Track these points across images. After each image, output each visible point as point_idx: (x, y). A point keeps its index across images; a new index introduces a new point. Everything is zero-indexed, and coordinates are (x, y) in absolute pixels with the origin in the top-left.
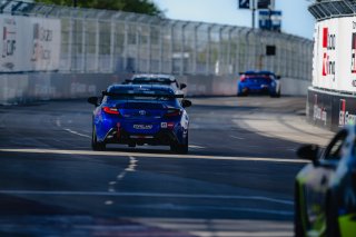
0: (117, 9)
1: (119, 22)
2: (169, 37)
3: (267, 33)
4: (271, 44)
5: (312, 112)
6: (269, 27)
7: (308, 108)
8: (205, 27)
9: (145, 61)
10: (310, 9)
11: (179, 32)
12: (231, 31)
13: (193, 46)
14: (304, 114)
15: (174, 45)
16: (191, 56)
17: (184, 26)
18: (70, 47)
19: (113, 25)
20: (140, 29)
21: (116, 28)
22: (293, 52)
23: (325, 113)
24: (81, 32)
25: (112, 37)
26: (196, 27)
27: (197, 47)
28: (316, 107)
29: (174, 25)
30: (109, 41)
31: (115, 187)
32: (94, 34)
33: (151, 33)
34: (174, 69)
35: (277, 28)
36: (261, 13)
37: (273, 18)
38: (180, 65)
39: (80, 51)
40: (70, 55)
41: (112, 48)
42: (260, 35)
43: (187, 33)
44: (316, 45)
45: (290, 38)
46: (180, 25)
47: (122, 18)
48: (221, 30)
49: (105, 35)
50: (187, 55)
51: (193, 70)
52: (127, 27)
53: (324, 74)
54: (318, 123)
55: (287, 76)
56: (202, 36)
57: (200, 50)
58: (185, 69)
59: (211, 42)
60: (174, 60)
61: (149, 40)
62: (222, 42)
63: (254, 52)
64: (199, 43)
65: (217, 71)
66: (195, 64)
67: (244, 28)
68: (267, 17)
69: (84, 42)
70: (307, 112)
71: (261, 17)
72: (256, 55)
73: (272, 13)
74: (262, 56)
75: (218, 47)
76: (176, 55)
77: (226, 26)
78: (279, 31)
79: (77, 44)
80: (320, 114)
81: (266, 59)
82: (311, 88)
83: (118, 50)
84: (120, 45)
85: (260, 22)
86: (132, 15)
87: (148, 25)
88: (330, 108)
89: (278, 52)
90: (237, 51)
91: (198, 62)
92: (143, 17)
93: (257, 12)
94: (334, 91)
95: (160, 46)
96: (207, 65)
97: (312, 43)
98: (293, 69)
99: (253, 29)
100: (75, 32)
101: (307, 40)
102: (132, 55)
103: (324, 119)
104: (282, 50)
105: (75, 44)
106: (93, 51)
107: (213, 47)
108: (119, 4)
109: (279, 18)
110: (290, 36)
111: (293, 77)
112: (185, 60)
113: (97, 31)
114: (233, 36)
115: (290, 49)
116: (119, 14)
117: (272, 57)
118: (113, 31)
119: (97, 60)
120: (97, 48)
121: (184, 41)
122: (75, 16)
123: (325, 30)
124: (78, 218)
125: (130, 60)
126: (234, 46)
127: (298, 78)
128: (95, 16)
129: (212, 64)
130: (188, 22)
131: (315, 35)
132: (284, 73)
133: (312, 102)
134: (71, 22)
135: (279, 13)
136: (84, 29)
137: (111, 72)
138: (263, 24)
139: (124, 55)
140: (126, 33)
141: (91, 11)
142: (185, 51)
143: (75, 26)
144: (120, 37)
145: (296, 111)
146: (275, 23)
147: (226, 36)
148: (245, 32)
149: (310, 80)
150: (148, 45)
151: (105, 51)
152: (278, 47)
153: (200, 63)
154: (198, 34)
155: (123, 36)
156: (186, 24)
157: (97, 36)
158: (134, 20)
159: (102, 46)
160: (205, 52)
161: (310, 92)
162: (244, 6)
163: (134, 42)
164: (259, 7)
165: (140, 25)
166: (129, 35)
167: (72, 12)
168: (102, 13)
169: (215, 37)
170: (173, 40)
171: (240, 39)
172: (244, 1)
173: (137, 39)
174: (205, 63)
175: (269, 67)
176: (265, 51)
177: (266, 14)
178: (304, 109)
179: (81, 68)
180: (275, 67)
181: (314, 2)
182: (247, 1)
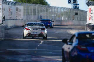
2: (51, 10)
3: (75, 9)
4: (77, 12)
6: (76, 8)
7: (86, 28)
8: (60, 8)
9: (45, 17)
10: (86, 3)
11: (53, 9)
13: (57, 13)
14: (85, 30)
15: (52, 13)
16: (56, 15)
17: (55, 8)
18: (26, 13)
19: (37, 8)
20: (43, 8)
22: (82, 14)
24: (28, 9)
25: (36, 10)
26: (58, 8)
27: (58, 13)
28: (88, 28)
29: (52, 8)
30: (36, 12)
31: (37, 48)
32: (32, 10)
34: (52, 19)
35: (78, 8)
36: (74, 4)
38: (54, 18)
39: (28, 14)
40: (26, 15)
41: (36, 14)
42: (74, 10)
44: (88, 12)
45: (81, 11)
50: (55, 15)
51: (57, 19)
52: (40, 8)
53: (90, 20)
55: (81, 20)
56: (59, 10)
57: (59, 14)
58: (55, 19)
59: (61, 12)
60: (52, 16)
61: (46, 11)
62: (64, 12)
63: (72, 14)
64: (58, 12)
65: (63, 19)
67: (70, 8)
68: (75, 6)
69: (29, 12)
70: (86, 29)
72: (73, 15)
73: (77, 4)
75: (63, 13)
76: (53, 15)
77: (65, 8)
78: (79, 9)
79: (28, 13)
81: (75, 16)
82: (87, 23)
83: (38, 14)
84: (38, 12)
85: (74, 7)
86: (41, 5)
87: (45, 8)
88: (91, 28)
89: (78, 14)
90: (68, 14)
91: (58, 17)
93: (73, 4)
95: (48, 13)
96: (60, 18)
97: (86, 12)
98: (82, 19)
99: (72, 9)
100: (27, 9)
101: (85, 11)
102: (41, 15)
105: (27, 12)
106: (32, 14)
107: (62, 13)
108: (38, 3)
109: (79, 6)
111: (82, 20)
112: (55, 16)
114: (67, 10)
115: (81, 13)
116: (38, 5)
117: (77, 16)
118: (37, 9)
119: (33, 16)
120: (33, 13)
121: (54, 11)
122: (27, 5)
123: (90, 9)
125: (41, 16)
126: (67, 13)
127: (83, 21)
129: (62, 17)
130: (56, 7)
131: (88, 10)
132: (80, 19)
133: (87, 27)
134: (26, 7)
135: (79, 4)
136: (29, 9)
137: (36, 19)
138: (75, 7)
139: (39, 15)
140: (40, 10)
141: (31, 4)
142: (55, 14)
143: (27, 8)
144: (38, 11)
145: (83, 29)
146: (77, 7)
147: (65, 10)
148: (70, 9)
149: (86, 21)
151: (35, 14)
153: (59, 17)
154: (58, 10)
155: (39, 10)
156: (55, 7)
157: (33, 10)
159: (34, 13)
160: (60, 14)
163: (42, 12)
164: (74, 3)
166: (41, 10)
167: (26, 4)
168: (34, 5)
169: (62, 10)
170: (52, 11)
171: (69, 11)
172: (70, 1)
173: (43, 11)
174: (60, 17)
175: (76, 18)
176: (75, 14)
177: (75, 5)
178: (85, 28)
179: (28, 19)
180: (78, 18)
181: (87, 2)
182: (71, 1)
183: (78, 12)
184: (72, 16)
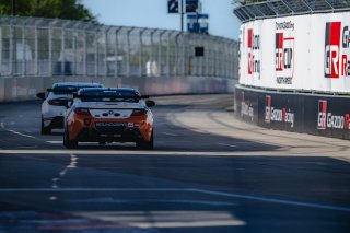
0: (53, 17)
1: (55, 28)
2: (103, 41)
3: (195, 35)
4: (200, 45)
5: (239, 108)
6: (196, 29)
7: (235, 104)
8: (136, 32)
10: (236, 11)
11: (113, 37)
12: (161, 34)
13: (126, 50)
14: (232, 111)
15: (108, 49)
16: (125, 58)
17: (117, 31)
18: (11, 53)
19: (50, 32)
20: (76, 34)
21: (53, 34)
22: (220, 53)
23: (251, 109)
24: (21, 39)
25: (50, 42)
26: (129, 32)
27: (130, 50)
28: (243, 103)
29: (108, 30)
30: (47, 47)
32: (33, 40)
33: (87, 38)
34: (109, 71)
35: (205, 31)
36: (189, 17)
37: (200, 21)
38: (114, 67)
40: (11, 61)
41: (50, 54)
42: (189, 37)
43: (121, 37)
44: (241, 45)
45: (218, 39)
46: (114, 30)
47: (59, 25)
48: (152, 33)
49: (43, 40)
50: (120, 58)
51: (127, 72)
52: (63, 33)
53: (250, 73)
54: (246, 118)
55: (215, 75)
56: (135, 40)
57: (133, 53)
58: (119, 71)
59: (142, 46)
60: (109, 62)
61: (85, 44)
62: (153, 45)
63: (183, 54)
64: (131, 47)
65: (148, 72)
66: (128, 67)
67: (173, 31)
68: (195, 21)
70: (235, 108)
71: (189, 21)
72: (186, 57)
73: (200, 16)
74: (191, 57)
75: (149, 50)
76: (110, 59)
77: (156, 30)
78: (207, 33)
80: (247, 110)
81: (195, 60)
82: (238, 86)
83: (56, 54)
84: (57, 50)
85: (189, 25)
86: (68, 22)
87: (84, 31)
88: (257, 104)
89: (206, 53)
90: (168, 53)
91: (131, 65)
92: (78, 23)
93: (185, 16)
94: (259, 88)
96: (140, 67)
97: (237, 44)
98: (220, 69)
99: (182, 32)
100: (14, 39)
101: (232, 41)
102: (68, 59)
103: (251, 114)
104: (210, 51)
105: (15, 50)
106: (33, 57)
107: (144, 49)
108: (56, 12)
109: (206, 20)
110: (217, 37)
111: (220, 76)
112: (119, 63)
113: (36, 37)
114: (163, 38)
115: (217, 49)
116: (55, 21)
117: (201, 58)
118: (50, 37)
119: (36, 65)
120: (36, 53)
121: (117, 44)
122: (15, 23)
123: (250, 32)
124: (23, 213)
125: (68, 64)
126: (164, 48)
127: (225, 77)
128: (33, 24)
129: (144, 66)
130: (121, 27)
131: (241, 36)
132: (212, 73)
133: (239, 99)
134: (11, 30)
135: (206, 16)
136: (23, 36)
137: (50, 75)
138: (191, 27)
139: (61, 59)
140: (63, 38)
141: (30, 19)
142: (119, 55)
143: (15, 33)
144: (57, 42)
145: (225, 108)
146: (202, 26)
147: (157, 40)
148: (175, 34)
149: (237, 78)
150: (83, 49)
151: (43, 55)
152: (206, 48)
153: (134, 65)
154: (131, 38)
155: (60, 41)
156: (119, 29)
157: (36, 42)
158: (71, 26)
159: (40, 51)
160: (137, 54)
161: (237, 89)
162: (172, 11)
163: (71, 47)
164: (187, 11)
165: (76, 31)
166: (66, 40)
167: (11, 20)
168: (40, 21)
169: (147, 40)
170: (107, 44)
171: (170, 42)
172: (173, 5)
173: (74, 43)
174: (138, 65)
175: (198, 67)
176: (194, 52)
177: (194, 17)
178: (232, 105)
179: (21, 73)
180: (204, 67)
181: (238, 5)
182: (177, 6)
183: (206, 45)
184: (181, 60)
